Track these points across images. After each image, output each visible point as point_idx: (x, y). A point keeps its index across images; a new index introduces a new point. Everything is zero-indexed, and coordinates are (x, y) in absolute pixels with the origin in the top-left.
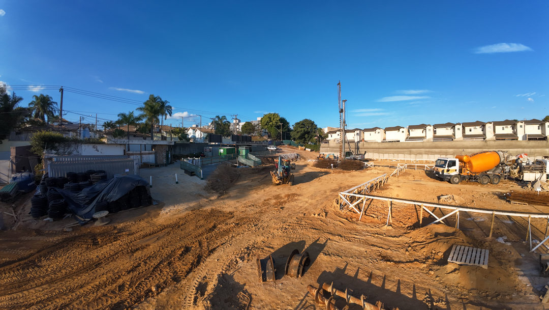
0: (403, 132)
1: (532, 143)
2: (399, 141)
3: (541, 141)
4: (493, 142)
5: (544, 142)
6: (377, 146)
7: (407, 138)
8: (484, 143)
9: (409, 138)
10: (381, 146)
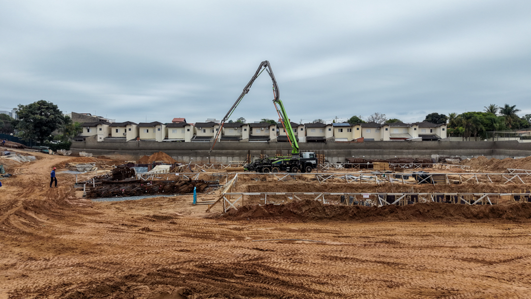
0: (188, 130)
1: (311, 145)
2: (184, 141)
3: (320, 143)
4: (275, 144)
5: (323, 144)
6: (156, 146)
7: (194, 137)
8: (267, 144)
9: (195, 137)
10: (162, 146)
